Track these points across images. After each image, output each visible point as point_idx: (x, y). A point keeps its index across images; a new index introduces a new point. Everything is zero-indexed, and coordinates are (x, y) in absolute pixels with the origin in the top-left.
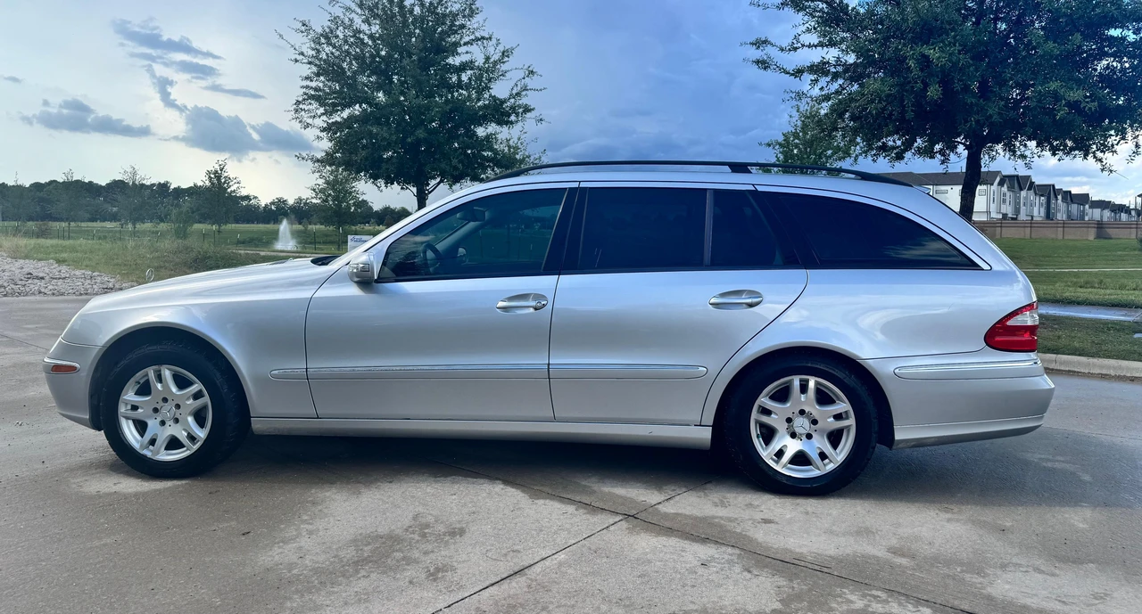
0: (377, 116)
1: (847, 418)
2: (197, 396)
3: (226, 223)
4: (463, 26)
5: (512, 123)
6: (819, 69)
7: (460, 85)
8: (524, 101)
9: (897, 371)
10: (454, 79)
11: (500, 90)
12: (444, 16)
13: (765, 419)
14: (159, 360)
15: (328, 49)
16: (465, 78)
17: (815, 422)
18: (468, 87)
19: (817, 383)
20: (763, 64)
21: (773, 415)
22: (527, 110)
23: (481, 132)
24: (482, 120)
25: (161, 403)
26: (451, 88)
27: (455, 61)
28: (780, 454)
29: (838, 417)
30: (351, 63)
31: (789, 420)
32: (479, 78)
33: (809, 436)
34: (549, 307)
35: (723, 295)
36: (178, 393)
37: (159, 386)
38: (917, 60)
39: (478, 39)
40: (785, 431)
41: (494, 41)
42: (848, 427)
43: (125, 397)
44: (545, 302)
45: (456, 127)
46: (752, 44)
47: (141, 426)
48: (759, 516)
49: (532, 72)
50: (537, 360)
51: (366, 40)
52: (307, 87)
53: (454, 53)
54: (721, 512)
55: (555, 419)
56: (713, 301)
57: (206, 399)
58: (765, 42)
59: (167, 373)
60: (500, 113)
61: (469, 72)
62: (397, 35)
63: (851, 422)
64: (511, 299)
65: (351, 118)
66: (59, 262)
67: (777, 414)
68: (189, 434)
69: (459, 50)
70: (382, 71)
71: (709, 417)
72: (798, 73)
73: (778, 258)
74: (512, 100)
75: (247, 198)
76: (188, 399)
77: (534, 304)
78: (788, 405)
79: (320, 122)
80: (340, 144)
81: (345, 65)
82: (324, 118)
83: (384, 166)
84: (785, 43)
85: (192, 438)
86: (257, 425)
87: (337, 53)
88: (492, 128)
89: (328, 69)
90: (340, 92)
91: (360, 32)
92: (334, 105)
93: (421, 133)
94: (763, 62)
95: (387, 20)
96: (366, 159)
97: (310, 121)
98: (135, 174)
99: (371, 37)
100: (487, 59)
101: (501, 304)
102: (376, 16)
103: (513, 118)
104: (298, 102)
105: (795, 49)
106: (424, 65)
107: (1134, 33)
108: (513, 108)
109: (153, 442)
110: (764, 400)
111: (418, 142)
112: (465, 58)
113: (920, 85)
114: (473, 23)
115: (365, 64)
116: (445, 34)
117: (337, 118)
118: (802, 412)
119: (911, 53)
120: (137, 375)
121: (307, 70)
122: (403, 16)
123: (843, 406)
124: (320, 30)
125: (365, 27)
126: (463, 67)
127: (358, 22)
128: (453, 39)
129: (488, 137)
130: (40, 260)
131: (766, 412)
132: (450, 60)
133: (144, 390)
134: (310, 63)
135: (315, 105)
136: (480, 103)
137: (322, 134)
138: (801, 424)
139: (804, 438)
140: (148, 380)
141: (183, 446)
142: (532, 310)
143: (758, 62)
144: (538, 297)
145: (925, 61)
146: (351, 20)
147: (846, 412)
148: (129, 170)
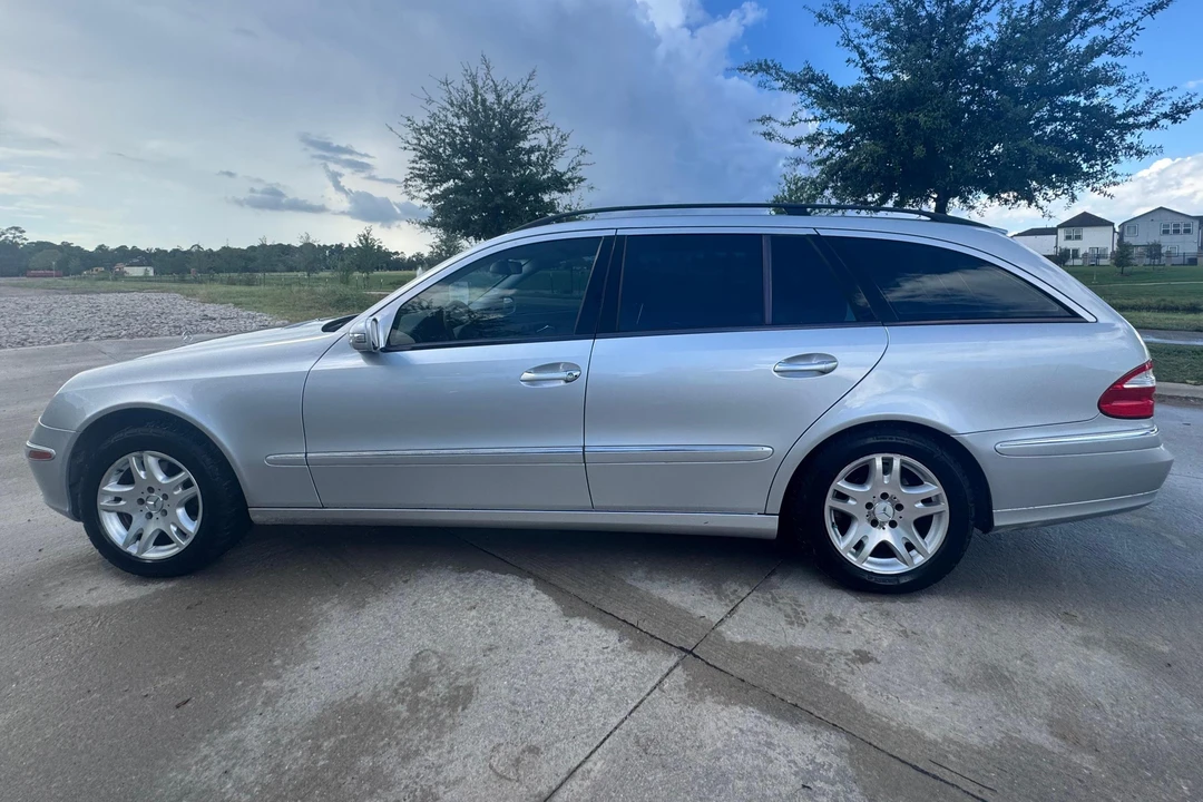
0: (466, 189)
1: (938, 503)
2: (187, 484)
3: (372, 271)
4: (530, 119)
5: (570, 190)
6: (814, 139)
7: (530, 163)
8: (579, 174)
9: (998, 446)
10: (526, 158)
11: (560, 165)
12: (518, 111)
13: (840, 505)
14: (142, 445)
15: (428, 138)
16: (534, 158)
17: (899, 507)
18: (536, 164)
19: (902, 462)
20: (769, 135)
21: (850, 501)
22: (581, 180)
23: (546, 198)
24: (546, 187)
25: (147, 494)
26: (524, 165)
27: (525, 145)
28: (859, 546)
29: (927, 501)
30: (445, 149)
31: (869, 506)
32: (544, 157)
33: (893, 524)
34: (582, 380)
35: (790, 360)
36: (164, 482)
37: (142, 474)
38: (904, 124)
39: (543, 129)
40: (865, 519)
41: (555, 130)
42: (940, 514)
43: (105, 488)
44: (578, 373)
45: (527, 195)
46: (758, 120)
47: (126, 520)
48: (850, 645)
49: (584, 151)
50: (569, 443)
51: (458, 131)
52: (413, 168)
53: (524, 138)
54: (799, 638)
55: (593, 509)
56: (777, 368)
57: (195, 489)
58: (770, 118)
59: (151, 461)
60: (559, 183)
61: (537, 154)
62: (482, 127)
63: (944, 506)
64: (538, 369)
65: (448, 191)
66: (236, 305)
67: (855, 500)
68: (178, 529)
69: (529, 137)
70: (470, 153)
71: (776, 504)
72: (798, 142)
73: (850, 315)
74: (570, 173)
75: (397, 253)
76: (176, 488)
77: (564, 375)
78: (868, 488)
79: (424, 195)
80: (439, 210)
81: (441, 150)
82: (427, 191)
83: (471, 226)
84: (786, 119)
85: (182, 533)
86: (257, 516)
87: (434, 141)
88: (555, 194)
89: (430, 154)
90: (438, 171)
91: (453, 125)
92: (434, 181)
93: (499, 200)
94: (769, 134)
95: (473, 116)
96: (458, 221)
97: (416, 194)
98: (308, 238)
99: (461, 128)
100: (550, 143)
101: (527, 376)
102: (465, 114)
103: (570, 186)
104: (407, 180)
105: (794, 124)
106: (502, 149)
107: (1085, 99)
108: (570, 180)
109: (139, 537)
110: (841, 484)
111: (498, 207)
112: (534, 143)
113: (906, 146)
114: (538, 116)
115: (458, 150)
116: (519, 125)
117: (436, 191)
118: (884, 496)
119: (899, 120)
120: (117, 462)
121: (412, 155)
122: (484, 111)
123: (932, 488)
124: (421, 124)
125: (455, 121)
126: (531, 150)
127: (451, 119)
128: (523, 128)
129: (552, 202)
130: (222, 304)
131: (842, 497)
132: (521, 145)
133: (127, 478)
134: (414, 149)
135: (419, 182)
136: (545, 176)
137: (426, 204)
138: (883, 509)
139: (887, 526)
140: (129, 469)
141: (170, 542)
142: (562, 383)
143: (764, 134)
144: (570, 366)
145: (912, 126)
146: (446, 116)
147: (937, 496)
148: (305, 236)
